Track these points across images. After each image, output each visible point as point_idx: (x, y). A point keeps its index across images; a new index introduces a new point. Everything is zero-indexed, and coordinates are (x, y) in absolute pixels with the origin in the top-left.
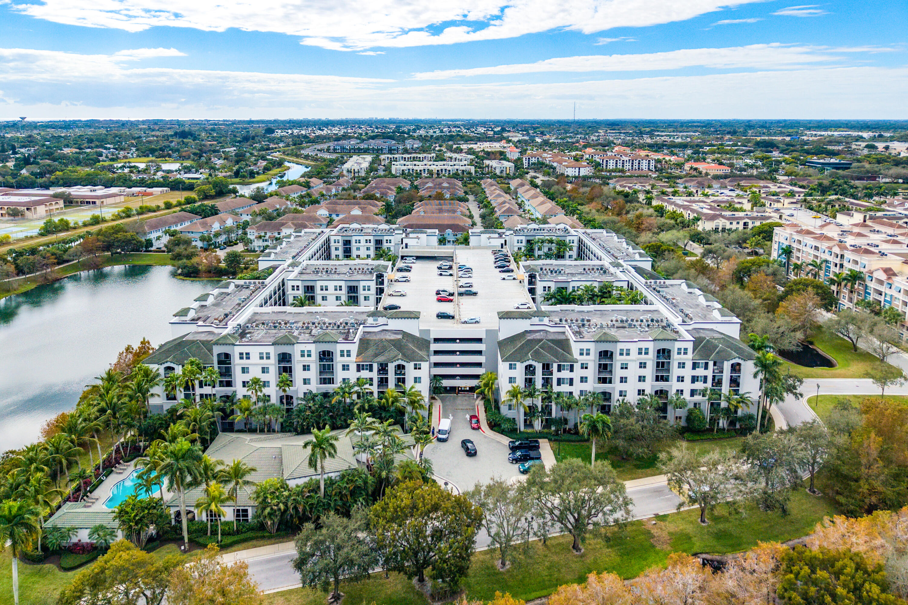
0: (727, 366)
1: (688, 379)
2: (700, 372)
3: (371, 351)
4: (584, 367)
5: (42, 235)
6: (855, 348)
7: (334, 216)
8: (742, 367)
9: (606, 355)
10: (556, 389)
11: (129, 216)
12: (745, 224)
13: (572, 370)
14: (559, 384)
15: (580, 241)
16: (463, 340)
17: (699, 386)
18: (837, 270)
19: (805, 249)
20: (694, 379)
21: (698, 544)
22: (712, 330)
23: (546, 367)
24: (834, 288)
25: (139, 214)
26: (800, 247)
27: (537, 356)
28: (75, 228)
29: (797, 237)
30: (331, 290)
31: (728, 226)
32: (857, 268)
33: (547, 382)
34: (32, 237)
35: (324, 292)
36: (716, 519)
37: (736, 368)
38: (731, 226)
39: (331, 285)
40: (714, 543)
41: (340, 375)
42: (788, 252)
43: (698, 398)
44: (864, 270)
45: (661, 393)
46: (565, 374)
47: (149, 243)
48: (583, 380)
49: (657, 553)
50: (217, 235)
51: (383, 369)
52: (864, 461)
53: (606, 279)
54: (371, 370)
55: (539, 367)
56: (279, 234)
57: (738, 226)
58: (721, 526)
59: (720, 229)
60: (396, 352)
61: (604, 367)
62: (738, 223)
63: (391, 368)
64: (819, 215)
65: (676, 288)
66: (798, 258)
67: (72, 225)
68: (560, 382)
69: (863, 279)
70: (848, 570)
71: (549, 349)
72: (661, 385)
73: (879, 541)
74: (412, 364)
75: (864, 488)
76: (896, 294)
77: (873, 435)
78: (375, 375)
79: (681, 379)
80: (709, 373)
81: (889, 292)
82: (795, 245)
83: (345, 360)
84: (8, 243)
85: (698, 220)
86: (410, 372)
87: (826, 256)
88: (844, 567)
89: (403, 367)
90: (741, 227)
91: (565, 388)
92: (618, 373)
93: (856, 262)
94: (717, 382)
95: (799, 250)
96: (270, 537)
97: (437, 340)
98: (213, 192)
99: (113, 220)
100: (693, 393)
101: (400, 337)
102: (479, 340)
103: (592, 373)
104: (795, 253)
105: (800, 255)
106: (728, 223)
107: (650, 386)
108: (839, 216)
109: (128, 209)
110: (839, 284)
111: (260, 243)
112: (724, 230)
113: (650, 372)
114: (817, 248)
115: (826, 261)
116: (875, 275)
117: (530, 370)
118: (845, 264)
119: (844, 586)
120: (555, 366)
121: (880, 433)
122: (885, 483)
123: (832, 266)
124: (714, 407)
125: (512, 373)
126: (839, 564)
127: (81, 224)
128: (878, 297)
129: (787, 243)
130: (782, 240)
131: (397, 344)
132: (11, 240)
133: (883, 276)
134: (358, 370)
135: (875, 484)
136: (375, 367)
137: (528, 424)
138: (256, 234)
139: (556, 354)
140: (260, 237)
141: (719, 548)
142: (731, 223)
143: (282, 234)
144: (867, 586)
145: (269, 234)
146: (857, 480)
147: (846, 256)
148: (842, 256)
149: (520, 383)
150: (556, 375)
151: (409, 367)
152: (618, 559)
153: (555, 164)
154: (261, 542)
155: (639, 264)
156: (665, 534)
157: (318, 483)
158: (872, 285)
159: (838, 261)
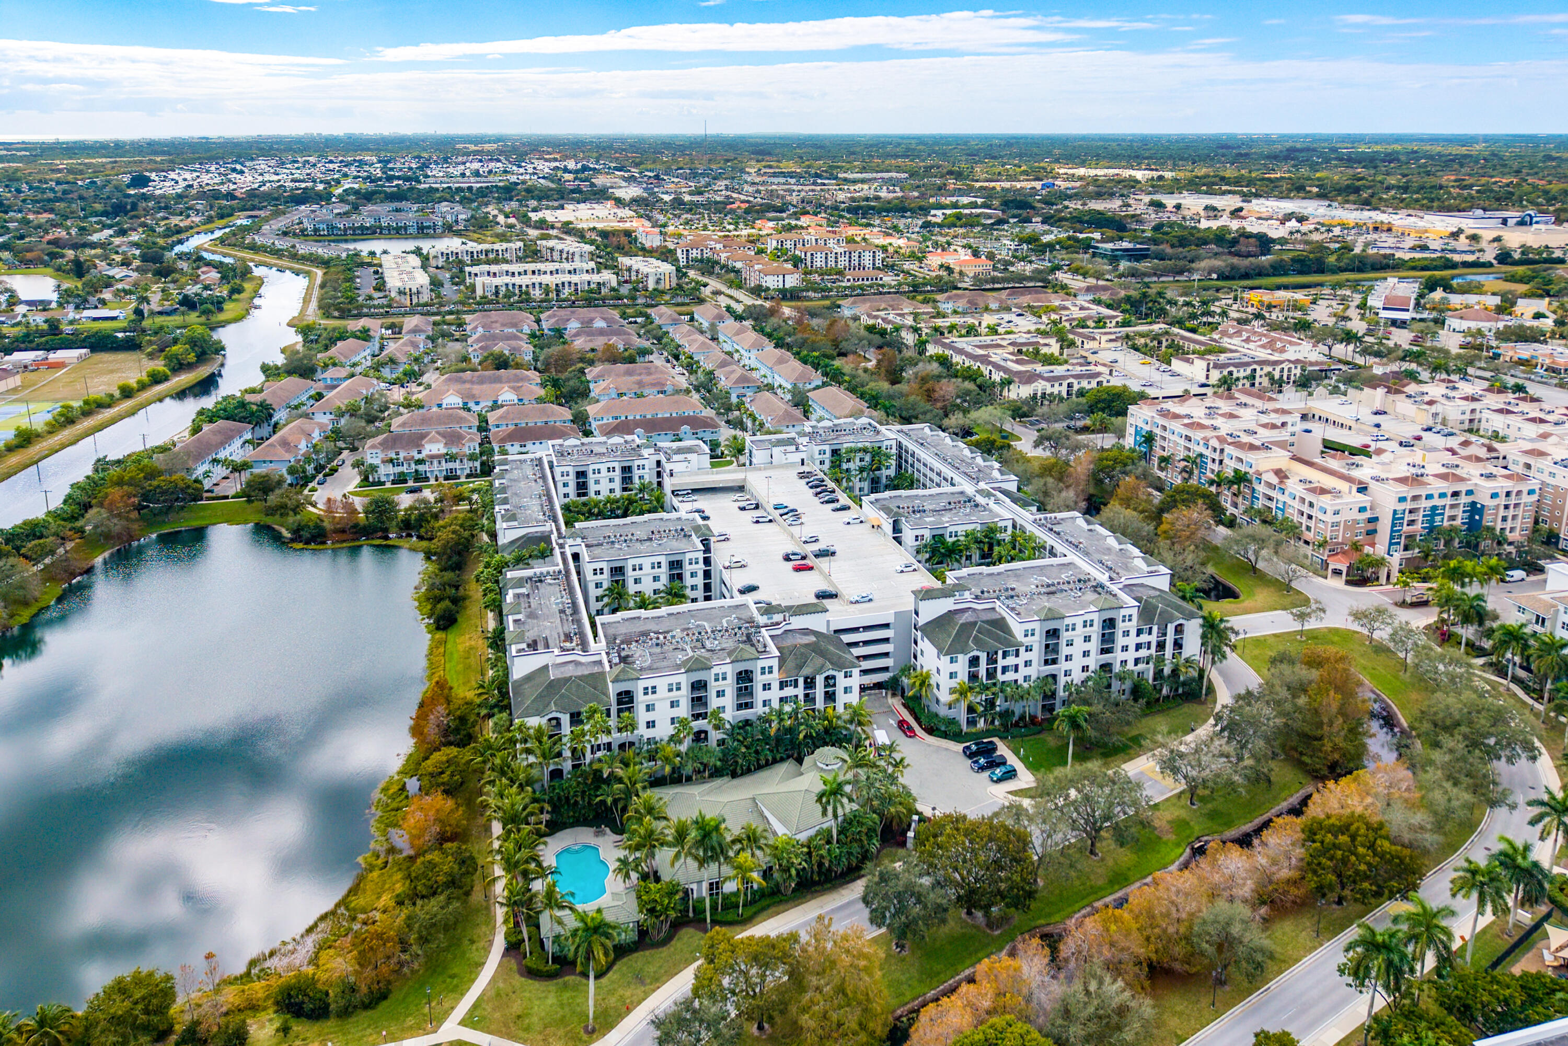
0: (1171, 628)
1: (1132, 648)
2: (1144, 638)
3: (790, 663)
4: (1029, 649)
6: (1254, 569)
8: (1185, 628)
9: (1053, 634)
10: (1001, 677)
12: (1070, 386)
13: (1017, 655)
14: (1003, 673)
15: (900, 446)
16: (867, 628)
17: (1143, 653)
18: (1216, 467)
19: (1172, 437)
20: (1138, 647)
21: (1197, 828)
22: (1142, 585)
24: (1213, 489)
26: (1166, 434)
27: (980, 645)
29: (1161, 421)
30: (647, 568)
32: (1243, 468)
35: (638, 572)
36: (1202, 799)
37: (1179, 629)
39: (647, 562)
40: (1210, 824)
41: (760, 695)
42: (1149, 439)
43: (1141, 667)
44: (1251, 471)
45: (1106, 667)
46: (1011, 661)
48: (1027, 664)
49: (1166, 843)
51: (810, 683)
52: (1326, 720)
53: (985, 517)
54: (796, 686)
56: (420, 452)
58: (1210, 806)
60: (819, 661)
63: (820, 681)
64: (1148, 359)
65: (1069, 523)
66: (1163, 449)
68: (1005, 669)
69: (1250, 482)
70: (1362, 831)
71: (989, 634)
72: (1107, 657)
73: (1369, 800)
75: (1328, 747)
76: (1290, 501)
77: (1332, 693)
78: (800, 691)
79: (1125, 649)
80: (1153, 639)
81: (1282, 498)
82: (1158, 431)
83: (767, 678)
85: (1010, 383)
86: (842, 682)
87: (1201, 449)
88: (1358, 829)
89: (834, 677)
91: (1010, 676)
92: (1065, 650)
93: (1241, 460)
94: (1161, 646)
95: (1164, 439)
96: (787, 901)
100: (1137, 661)
101: (813, 639)
102: (887, 626)
103: (1036, 655)
104: (1159, 442)
105: (1165, 444)
106: (1048, 385)
108: (1174, 361)
110: (1219, 485)
111: (391, 470)
113: (1094, 646)
114: (1188, 439)
115: (1201, 455)
116: (1265, 477)
117: (974, 661)
118: (1226, 461)
119: (1363, 846)
120: (1000, 653)
121: (1337, 689)
122: (1346, 738)
123: (1209, 461)
124: (1158, 674)
125: (954, 667)
126: (1353, 828)
128: (1268, 504)
129: (1147, 428)
130: (1141, 424)
131: (815, 648)
133: (1274, 480)
134: (781, 688)
135: (1337, 740)
136: (801, 681)
137: (971, 722)
138: (381, 456)
139: (998, 639)
140: (391, 461)
141: (1215, 828)
143: (425, 453)
144: (1379, 842)
145: (402, 455)
146: (1320, 739)
147: (1226, 451)
148: (1222, 451)
149: (963, 677)
150: (1001, 663)
151: (840, 676)
152: (1134, 857)
153: (739, 265)
154: (781, 908)
155: (1004, 486)
156: (1164, 823)
157: (829, 831)
158: (1261, 489)
159: (1217, 456)
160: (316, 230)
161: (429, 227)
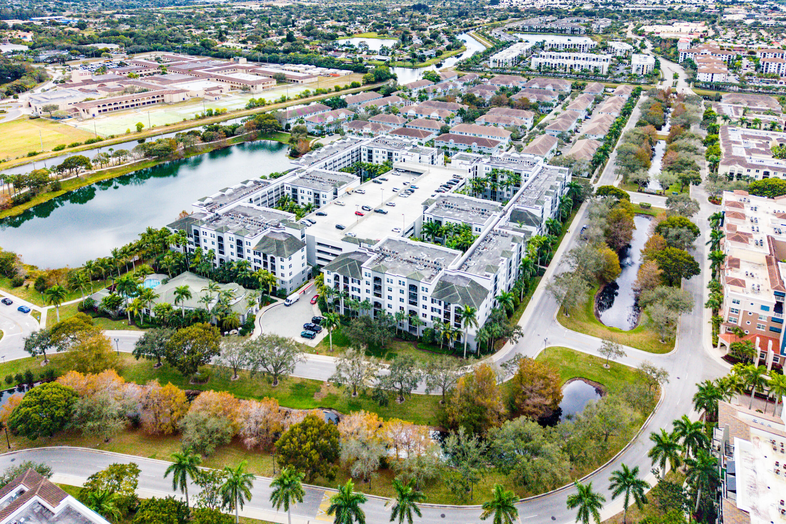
5: (247, 109)
7: (419, 116)
11: (307, 97)
23: (346, 279)
25: (315, 95)
28: (269, 104)
31: (745, 173)
33: (346, 288)
34: (240, 110)
38: (748, 173)
47: (288, 126)
50: (329, 125)
55: (341, 278)
57: (757, 174)
59: (736, 174)
61: (378, 288)
62: (757, 171)
67: (267, 102)
68: (353, 289)
72: (413, 307)
74: (279, 258)
84: (225, 114)
90: (761, 175)
91: (356, 293)
97: (319, 244)
98: (373, 79)
99: (295, 99)
107: (407, 307)
109: (308, 92)
112: (739, 176)
127: (273, 101)
132: (227, 111)
142: (749, 171)
160: (523, 29)
161: (577, 31)
